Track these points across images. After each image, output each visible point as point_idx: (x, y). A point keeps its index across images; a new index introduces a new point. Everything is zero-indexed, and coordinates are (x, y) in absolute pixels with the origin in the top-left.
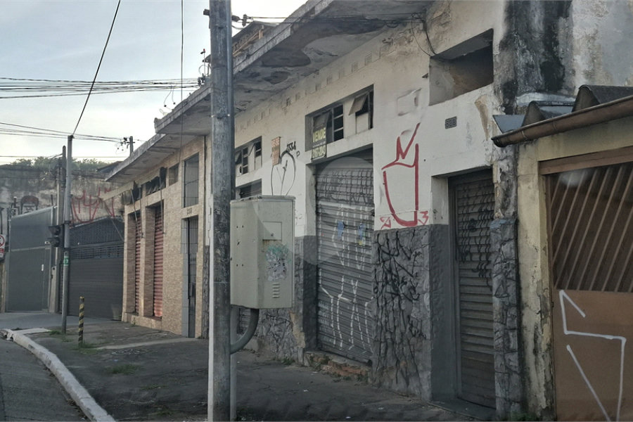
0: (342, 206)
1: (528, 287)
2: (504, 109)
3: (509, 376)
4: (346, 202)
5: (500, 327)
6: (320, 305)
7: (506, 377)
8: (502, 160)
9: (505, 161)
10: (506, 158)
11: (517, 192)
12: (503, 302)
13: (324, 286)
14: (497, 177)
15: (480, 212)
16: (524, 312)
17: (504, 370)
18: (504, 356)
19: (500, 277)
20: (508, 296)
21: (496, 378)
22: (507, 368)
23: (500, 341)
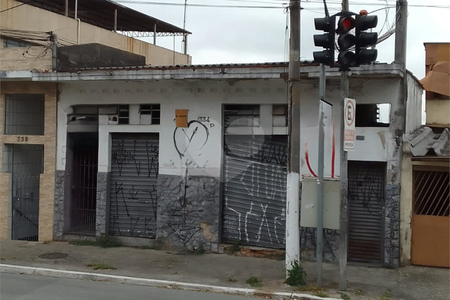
0: (253, 162)
1: (404, 214)
2: (395, 140)
3: (393, 249)
4: (258, 160)
5: (389, 229)
6: (225, 217)
7: (391, 249)
8: (393, 161)
9: (395, 162)
10: (396, 160)
11: (401, 175)
12: (391, 219)
13: (230, 206)
14: (389, 167)
15: (365, 178)
16: (401, 223)
17: (390, 246)
18: (391, 241)
19: (390, 209)
20: (394, 217)
21: (385, 250)
22: (392, 245)
23: (389, 235)
